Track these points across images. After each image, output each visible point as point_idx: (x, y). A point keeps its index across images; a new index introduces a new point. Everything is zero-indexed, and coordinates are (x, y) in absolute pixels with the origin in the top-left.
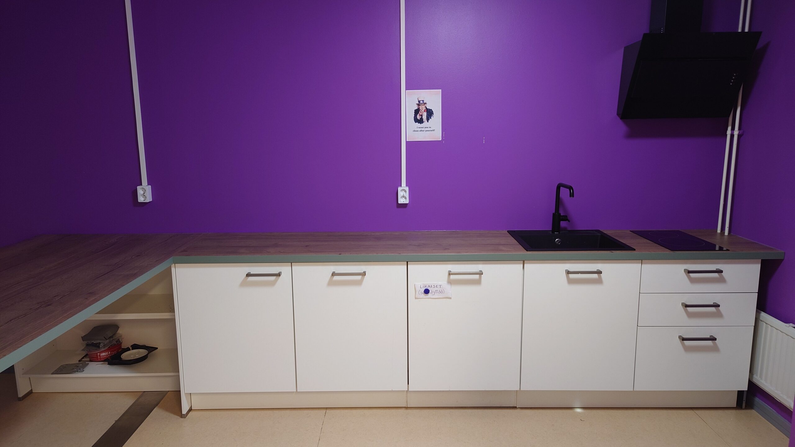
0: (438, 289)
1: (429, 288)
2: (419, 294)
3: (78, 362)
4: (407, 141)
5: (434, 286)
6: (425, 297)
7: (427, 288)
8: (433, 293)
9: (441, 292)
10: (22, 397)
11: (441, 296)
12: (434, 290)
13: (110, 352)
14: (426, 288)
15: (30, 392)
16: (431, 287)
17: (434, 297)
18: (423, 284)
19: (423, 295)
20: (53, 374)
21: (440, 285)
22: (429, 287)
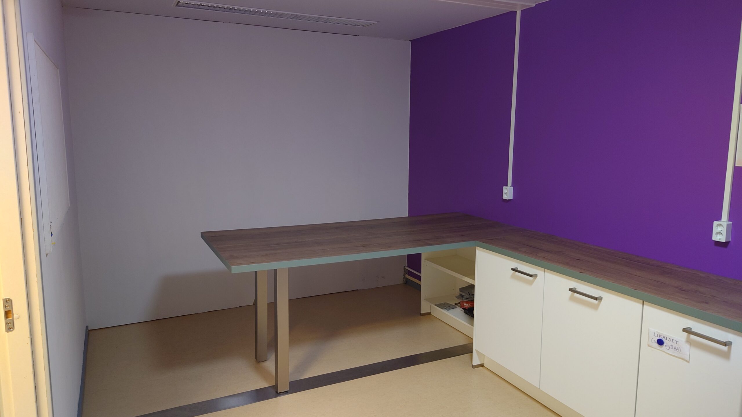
0: (674, 344)
1: (664, 340)
2: (652, 343)
3: (454, 304)
4: (736, 165)
5: (669, 339)
6: (658, 349)
7: (662, 339)
8: (668, 348)
9: (676, 349)
10: (423, 314)
11: (676, 354)
12: (670, 343)
13: (469, 305)
14: (660, 338)
15: (429, 314)
16: (666, 338)
17: (668, 352)
18: (658, 332)
19: (656, 345)
20: (435, 305)
21: (677, 341)
22: (664, 338)
